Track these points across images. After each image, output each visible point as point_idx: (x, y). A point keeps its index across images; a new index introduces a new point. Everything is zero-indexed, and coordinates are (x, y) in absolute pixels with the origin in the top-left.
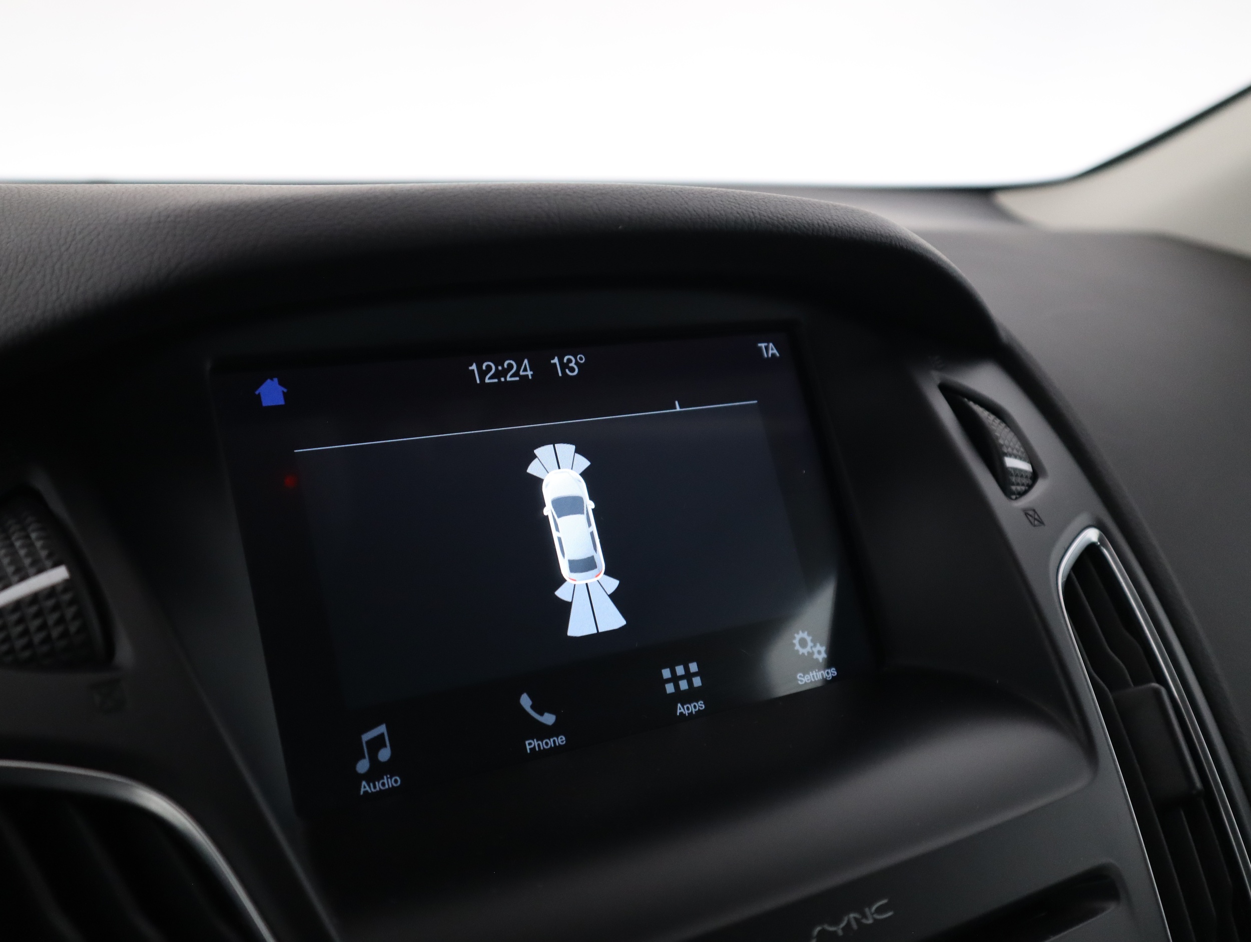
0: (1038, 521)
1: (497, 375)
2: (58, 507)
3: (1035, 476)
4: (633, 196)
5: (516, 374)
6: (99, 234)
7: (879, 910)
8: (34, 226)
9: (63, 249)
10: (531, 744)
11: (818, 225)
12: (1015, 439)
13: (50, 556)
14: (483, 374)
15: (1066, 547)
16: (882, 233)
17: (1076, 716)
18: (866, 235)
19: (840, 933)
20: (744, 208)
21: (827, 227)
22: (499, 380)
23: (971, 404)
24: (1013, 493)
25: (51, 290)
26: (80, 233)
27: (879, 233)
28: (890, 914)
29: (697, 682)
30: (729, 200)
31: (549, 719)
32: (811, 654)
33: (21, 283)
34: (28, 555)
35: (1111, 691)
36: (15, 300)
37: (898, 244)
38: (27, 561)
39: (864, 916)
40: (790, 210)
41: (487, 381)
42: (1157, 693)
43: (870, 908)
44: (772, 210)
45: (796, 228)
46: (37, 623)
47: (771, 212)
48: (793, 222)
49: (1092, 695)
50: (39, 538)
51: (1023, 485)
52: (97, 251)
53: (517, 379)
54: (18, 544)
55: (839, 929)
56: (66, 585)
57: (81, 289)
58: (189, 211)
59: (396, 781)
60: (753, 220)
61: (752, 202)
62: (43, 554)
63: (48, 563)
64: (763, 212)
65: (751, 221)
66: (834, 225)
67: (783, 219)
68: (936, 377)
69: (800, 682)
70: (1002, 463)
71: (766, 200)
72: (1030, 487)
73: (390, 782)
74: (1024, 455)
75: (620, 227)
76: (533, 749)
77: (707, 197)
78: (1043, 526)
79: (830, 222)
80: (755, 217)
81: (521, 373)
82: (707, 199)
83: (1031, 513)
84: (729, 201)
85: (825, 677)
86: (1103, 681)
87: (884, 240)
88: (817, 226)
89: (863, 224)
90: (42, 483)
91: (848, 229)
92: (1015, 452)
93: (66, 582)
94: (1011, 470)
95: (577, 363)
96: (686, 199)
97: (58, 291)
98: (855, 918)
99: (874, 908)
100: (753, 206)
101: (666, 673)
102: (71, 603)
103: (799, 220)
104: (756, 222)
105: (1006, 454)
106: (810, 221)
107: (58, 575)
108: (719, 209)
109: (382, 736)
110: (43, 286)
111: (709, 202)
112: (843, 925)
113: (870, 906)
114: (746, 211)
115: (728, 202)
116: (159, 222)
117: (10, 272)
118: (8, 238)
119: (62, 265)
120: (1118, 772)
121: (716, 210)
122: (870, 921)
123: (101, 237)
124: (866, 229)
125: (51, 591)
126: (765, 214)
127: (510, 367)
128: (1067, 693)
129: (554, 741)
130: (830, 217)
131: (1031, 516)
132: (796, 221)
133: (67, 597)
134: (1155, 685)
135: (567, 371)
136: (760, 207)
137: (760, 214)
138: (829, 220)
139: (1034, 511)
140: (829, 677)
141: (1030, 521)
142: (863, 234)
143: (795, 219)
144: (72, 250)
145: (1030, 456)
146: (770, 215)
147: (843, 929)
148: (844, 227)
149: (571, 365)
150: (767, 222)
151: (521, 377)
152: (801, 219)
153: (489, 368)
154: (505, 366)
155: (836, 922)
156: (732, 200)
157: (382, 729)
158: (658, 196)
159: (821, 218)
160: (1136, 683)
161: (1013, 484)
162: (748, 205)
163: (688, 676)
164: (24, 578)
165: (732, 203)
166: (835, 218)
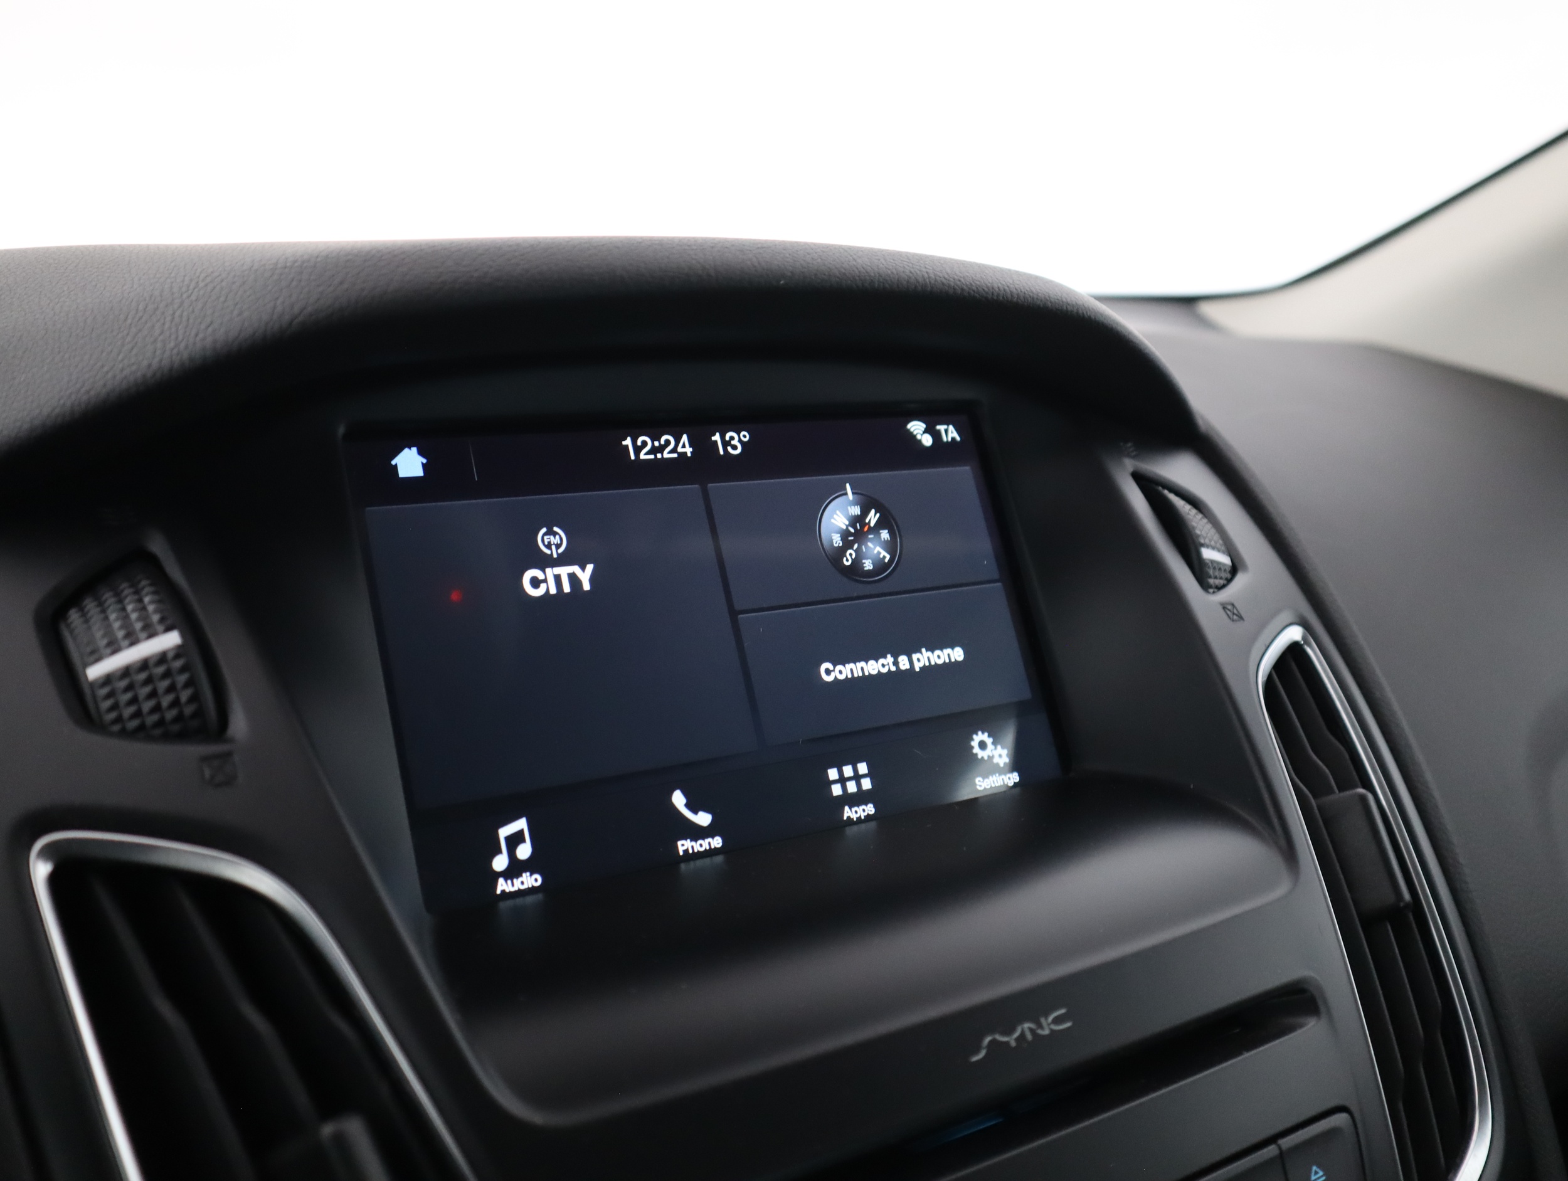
0: (1237, 615)
1: (653, 451)
2: (175, 571)
3: (1234, 570)
4: (797, 251)
5: (674, 451)
6: (222, 281)
7: (1057, 1021)
8: (157, 276)
9: (185, 296)
10: (684, 845)
11: (998, 288)
12: (1213, 531)
13: (162, 620)
14: (638, 450)
15: (1267, 643)
16: (1069, 300)
17: (1275, 821)
18: (1051, 302)
19: (1013, 1044)
20: (918, 267)
21: (1008, 291)
22: (656, 456)
23: (1166, 492)
24: (1211, 587)
25: (170, 336)
26: (203, 280)
27: (1064, 300)
28: (1068, 1024)
29: (866, 784)
30: (901, 259)
31: (703, 819)
32: (991, 758)
33: (140, 330)
34: (139, 619)
35: (1315, 797)
36: (132, 349)
37: (1085, 313)
38: (138, 626)
39: (1040, 1026)
40: (968, 273)
41: (642, 456)
42: (1363, 799)
43: (1046, 1018)
44: (949, 271)
45: (974, 291)
46: (147, 690)
47: (948, 274)
48: (971, 284)
49: (1293, 800)
50: (151, 602)
51: (1221, 578)
52: (218, 298)
53: (675, 455)
54: (130, 608)
55: (1011, 1040)
56: (179, 652)
57: (201, 336)
58: (317, 257)
59: (536, 880)
60: (927, 280)
61: (927, 263)
62: (155, 618)
63: (160, 628)
64: (938, 273)
65: (924, 280)
66: (1016, 289)
67: (960, 281)
68: (1129, 464)
69: (979, 788)
70: (1199, 554)
71: (942, 262)
72: (1229, 581)
73: (530, 880)
74: (1223, 548)
75: (782, 282)
76: (686, 851)
77: (877, 256)
78: (1242, 621)
79: (1012, 286)
80: (929, 277)
81: (680, 449)
82: (877, 258)
83: (1230, 607)
84: (902, 261)
85: (1006, 783)
86: (1306, 787)
87: (1070, 308)
88: (997, 290)
89: (1047, 291)
90: (158, 546)
91: (1031, 295)
92: (1213, 543)
93: (178, 648)
94: (1208, 562)
95: (740, 441)
96: (855, 257)
97: (177, 338)
98: (1031, 1030)
99: (1051, 1018)
100: (927, 266)
101: (833, 774)
102: (183, 670)
103: (978, 283)
104: (930, 283)
105: (1202, 545)
106: (989, 285)
107: (171, 640)
108: (891, 267)
109: (521, 832)
110: (162, 333)
111: (879, 260)
112: (1016, 1034)
113: (1046, 1016)
114: (920, 271)
115: (900, 261)
116: (285, 267)
117: (129, 321)
118: (131, 288)
119: (183, 311)
120: (1320, 881)
121: (886, 268)
122: (1046, 1032)
123: (224, 284)
124: (1052, 296)
125: (162, 658)
126: (941, 276)
127: (668, 442)
128: (1266, 796)
129: (709, 843)
130: (1011, 282)
131: (1229, 610)
132: (975, 283)
133: (178, 664)
134: (1361, 791)
135: (729, 448)
136: (935, 267)
137: (935, 275)
138: (1011, 284)
139: (1233, 605)
140: (1011, 784)
141: (1228, 615)
142: (1047, 300)
143: (973, 282)
144: (193, 298)
145: (1230, 549)
146: (946, 276)
147: (1017, 1040)
148: (1026, 292)
149: (733, 442)
150: (943, 284)
151: (679, 454)
152: (979, 281)
153: (644, 444)
154: (662, 442)
155: (1009, 1032)
156: (904, 260)
157: (521, 824)
158: (823, 252)
159: (1001, 282)
160: (1341, 789)
161: (1210, 577)
162: (922, 265)
163: (857, 777)
164: (134, 643)
165: (905, 263)
166: (1018, 282)
